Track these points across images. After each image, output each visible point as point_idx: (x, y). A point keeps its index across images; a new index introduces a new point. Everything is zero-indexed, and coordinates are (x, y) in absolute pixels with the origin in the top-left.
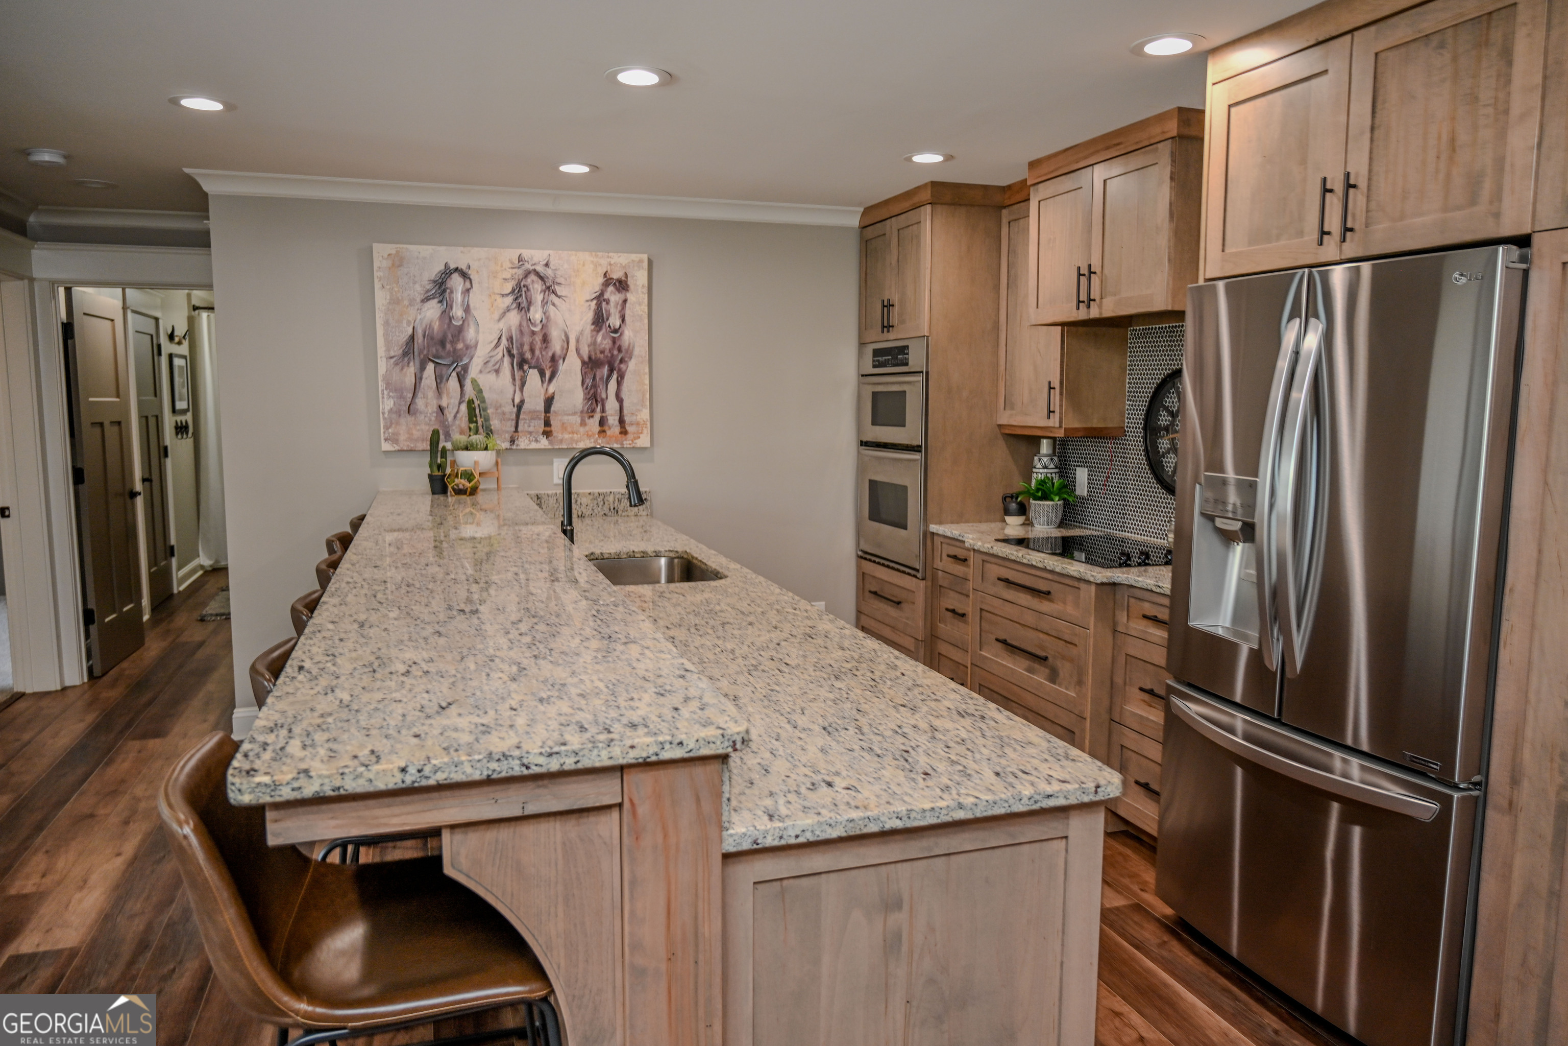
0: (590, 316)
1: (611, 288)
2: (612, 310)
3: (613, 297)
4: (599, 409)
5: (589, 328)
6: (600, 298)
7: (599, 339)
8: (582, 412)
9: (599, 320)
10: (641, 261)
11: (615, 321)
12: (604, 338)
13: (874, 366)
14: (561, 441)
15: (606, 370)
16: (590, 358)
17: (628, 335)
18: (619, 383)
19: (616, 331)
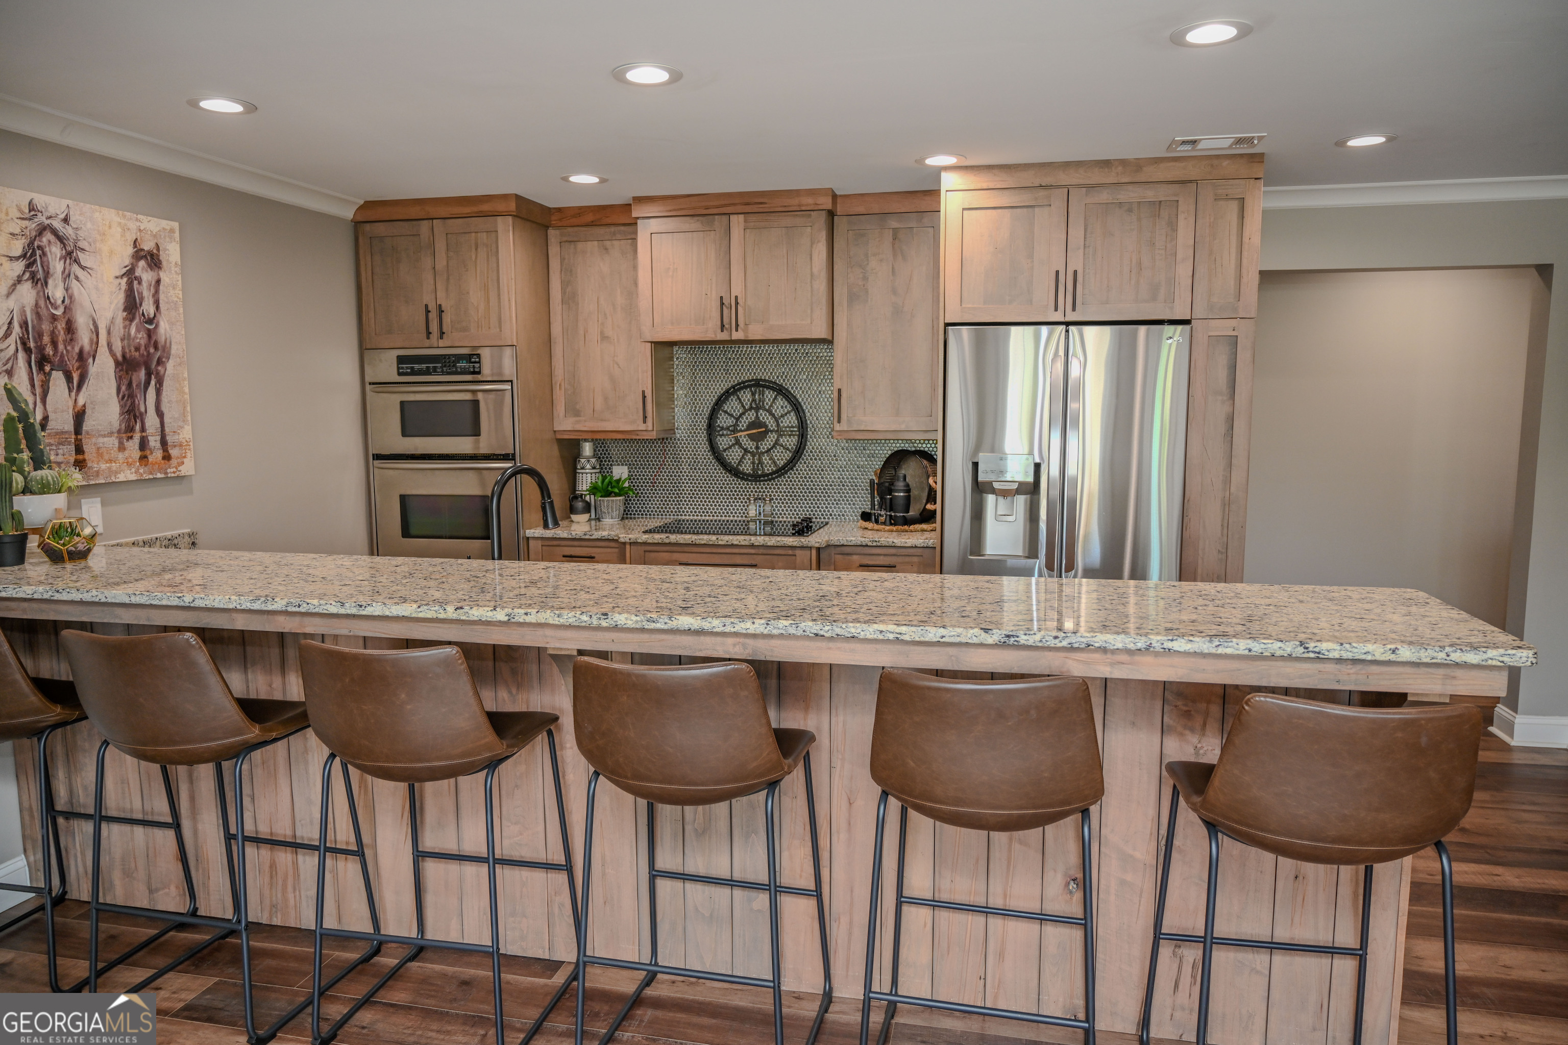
0: (120, 298)
1: (142, 263)
2: (145, 293)
3: (146, 275)
4: (138, 427)
5: (121, 315)
6: (130, 274)
7: (133, 331)
8: (119, 431)
9: (132, 305)
10: (172, 231)
11: (148, 308)
12: (138, 330)
14: (98, 474)
15: (142, 373)
16: (124, 356)
17: (164, 328)
18: (159, 392)
19: (150, 321)
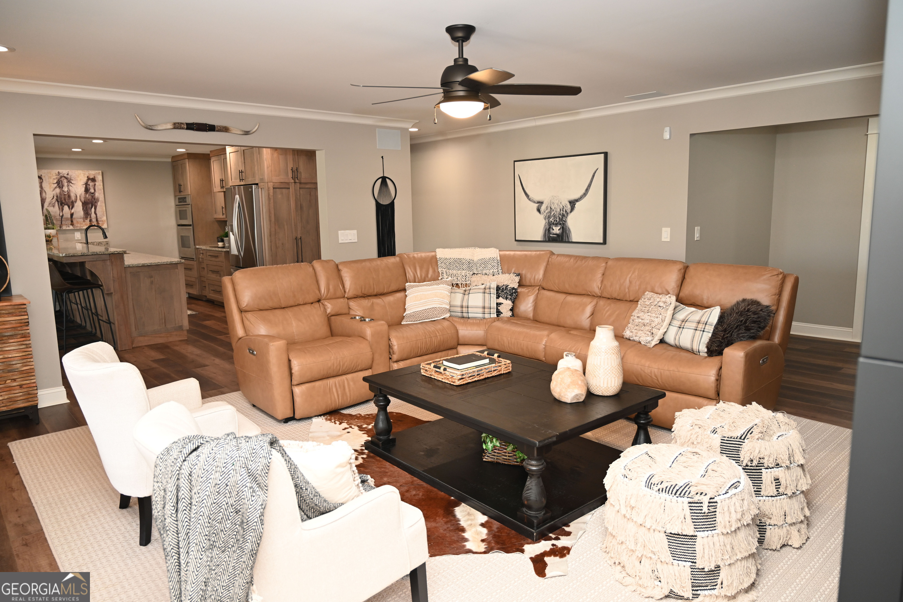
0: (83, 189)
1: (90, 181)
2: (91, 187)
3: (91, 184)
4: (89, 217)
5: (83, 193)
6: (86, 184)
7: (87, 196)
8: (83, 218)
9: (87, 190)
10: (99, 173)
11: (92, 191)
12: (89, 196)
13: (179, 203)
14: (77, 227)
15: (90, 206)
16: (84, 202)
17: (97, 195)
18: (95, 209)
19: (93, 193)
